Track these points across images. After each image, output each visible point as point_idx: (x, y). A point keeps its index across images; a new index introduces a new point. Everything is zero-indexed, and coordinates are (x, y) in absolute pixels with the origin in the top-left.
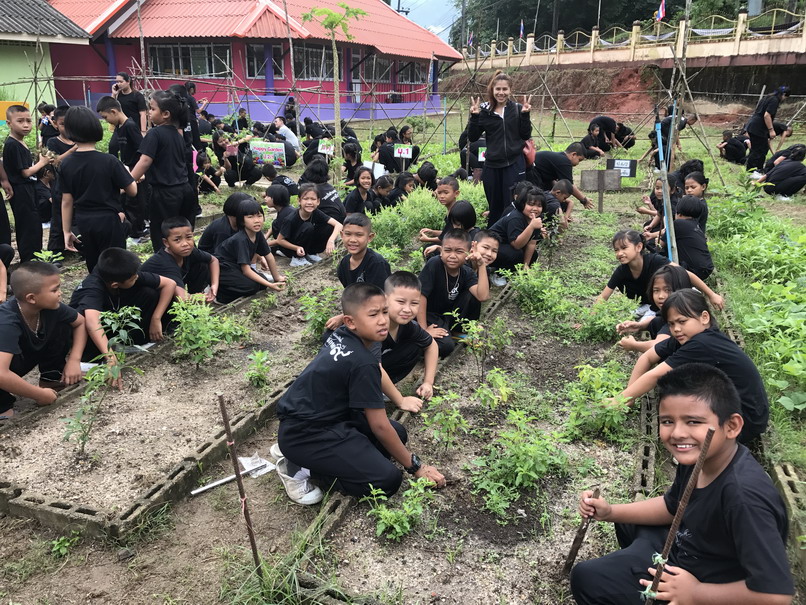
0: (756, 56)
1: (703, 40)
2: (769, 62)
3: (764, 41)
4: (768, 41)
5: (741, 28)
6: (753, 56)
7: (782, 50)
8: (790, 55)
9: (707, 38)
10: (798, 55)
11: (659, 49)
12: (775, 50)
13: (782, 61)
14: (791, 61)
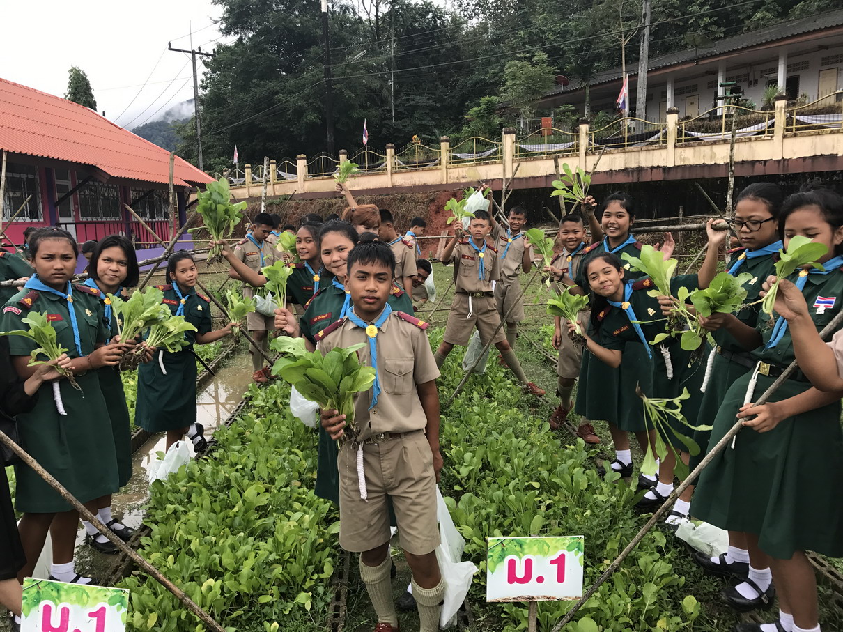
0: (610, 172)
1: (537, 156)
2: (629, 179)
3: (617, 156)
4: (622, 155)
5: (584, 141)
6: (606, 172)
7: (643, 165)
8: (654, 170)
9: (541, 153)
10: (666, 170)
11: (479, 168)
12: (634, 165)
13: (647, 178)
14: (658, 177)
